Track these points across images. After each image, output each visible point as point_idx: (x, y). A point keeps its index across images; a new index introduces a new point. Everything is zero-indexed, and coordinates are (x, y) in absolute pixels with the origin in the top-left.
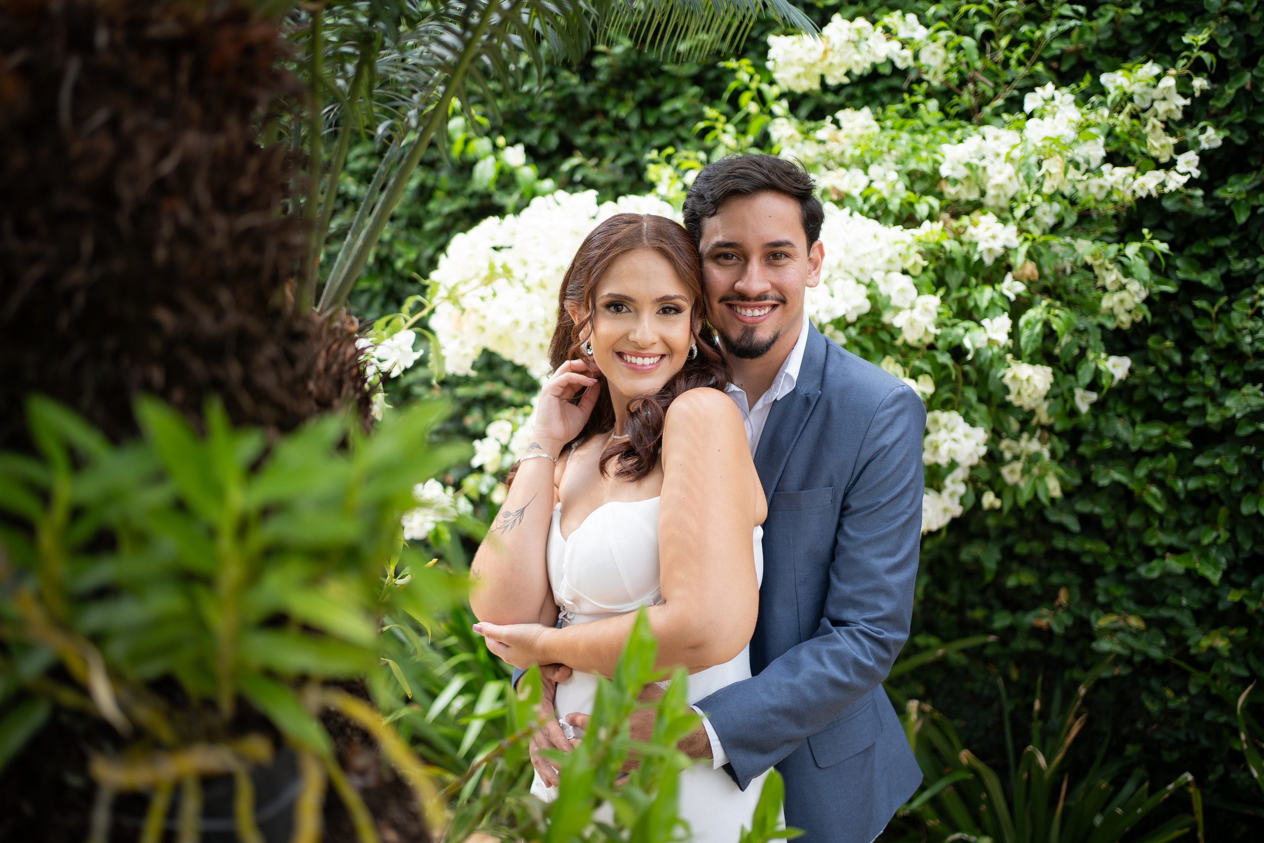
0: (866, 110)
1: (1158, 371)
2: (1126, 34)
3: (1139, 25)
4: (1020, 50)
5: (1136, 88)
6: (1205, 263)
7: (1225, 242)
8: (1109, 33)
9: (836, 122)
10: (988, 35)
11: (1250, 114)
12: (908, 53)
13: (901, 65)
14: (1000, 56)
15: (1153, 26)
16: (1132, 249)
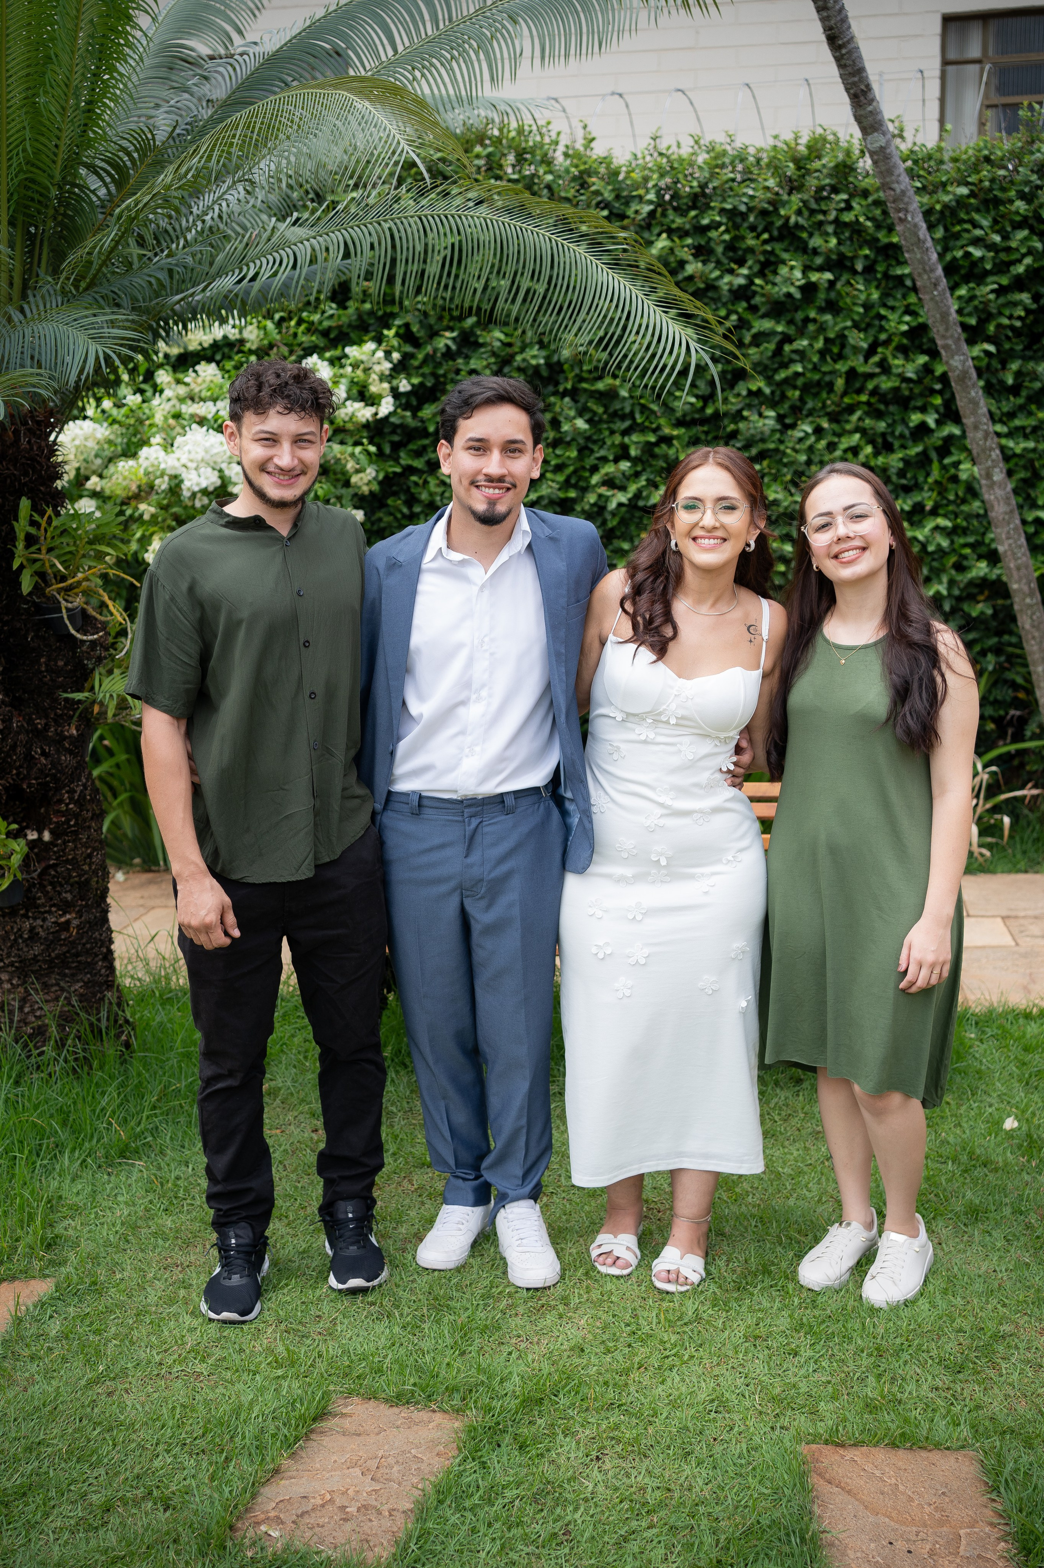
0: (213, 365)
1: (396, 518)
2: (365, 317)
3: (371, 313)
4: (303, 327)
5: (364, 358)
6: (418, 454)
7: (426, 442)
8: (354, 317)
9: (195, 371)
10: (282, 319)
11: (435, 367)
12: (237, 331)
13: (232, 337)
14: (292, 331)
15: (380, 313)
16: (358, 449)
